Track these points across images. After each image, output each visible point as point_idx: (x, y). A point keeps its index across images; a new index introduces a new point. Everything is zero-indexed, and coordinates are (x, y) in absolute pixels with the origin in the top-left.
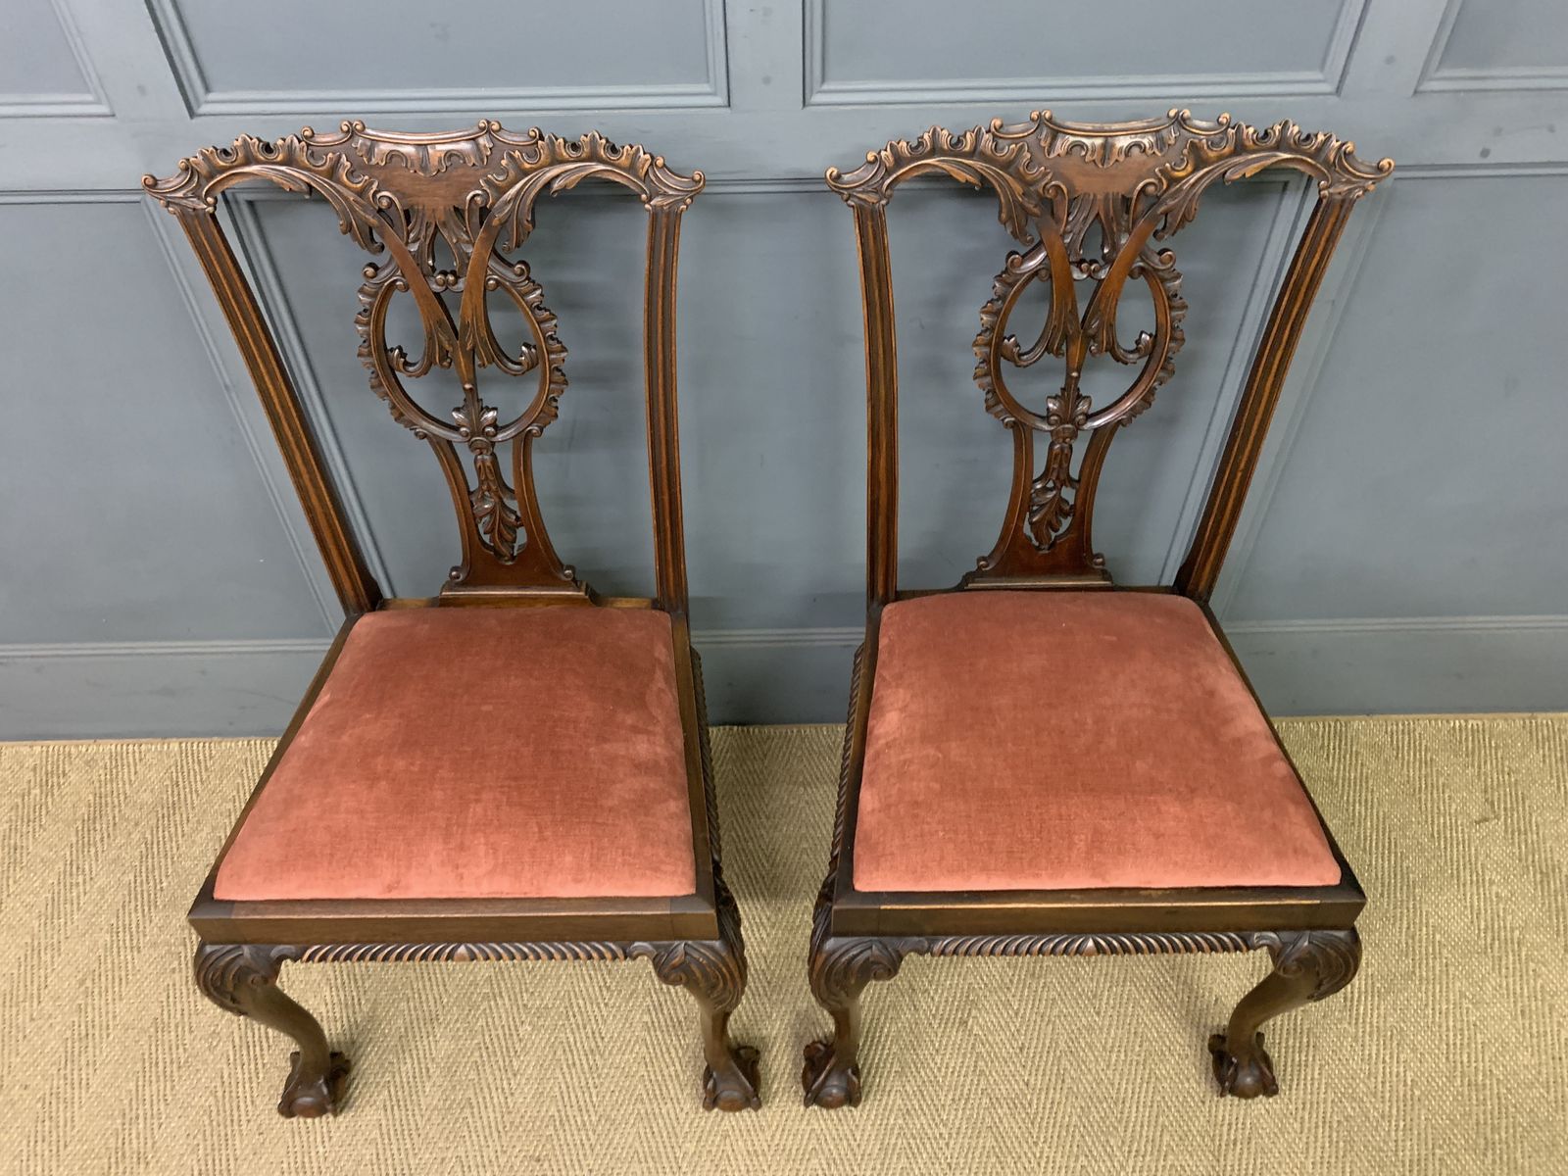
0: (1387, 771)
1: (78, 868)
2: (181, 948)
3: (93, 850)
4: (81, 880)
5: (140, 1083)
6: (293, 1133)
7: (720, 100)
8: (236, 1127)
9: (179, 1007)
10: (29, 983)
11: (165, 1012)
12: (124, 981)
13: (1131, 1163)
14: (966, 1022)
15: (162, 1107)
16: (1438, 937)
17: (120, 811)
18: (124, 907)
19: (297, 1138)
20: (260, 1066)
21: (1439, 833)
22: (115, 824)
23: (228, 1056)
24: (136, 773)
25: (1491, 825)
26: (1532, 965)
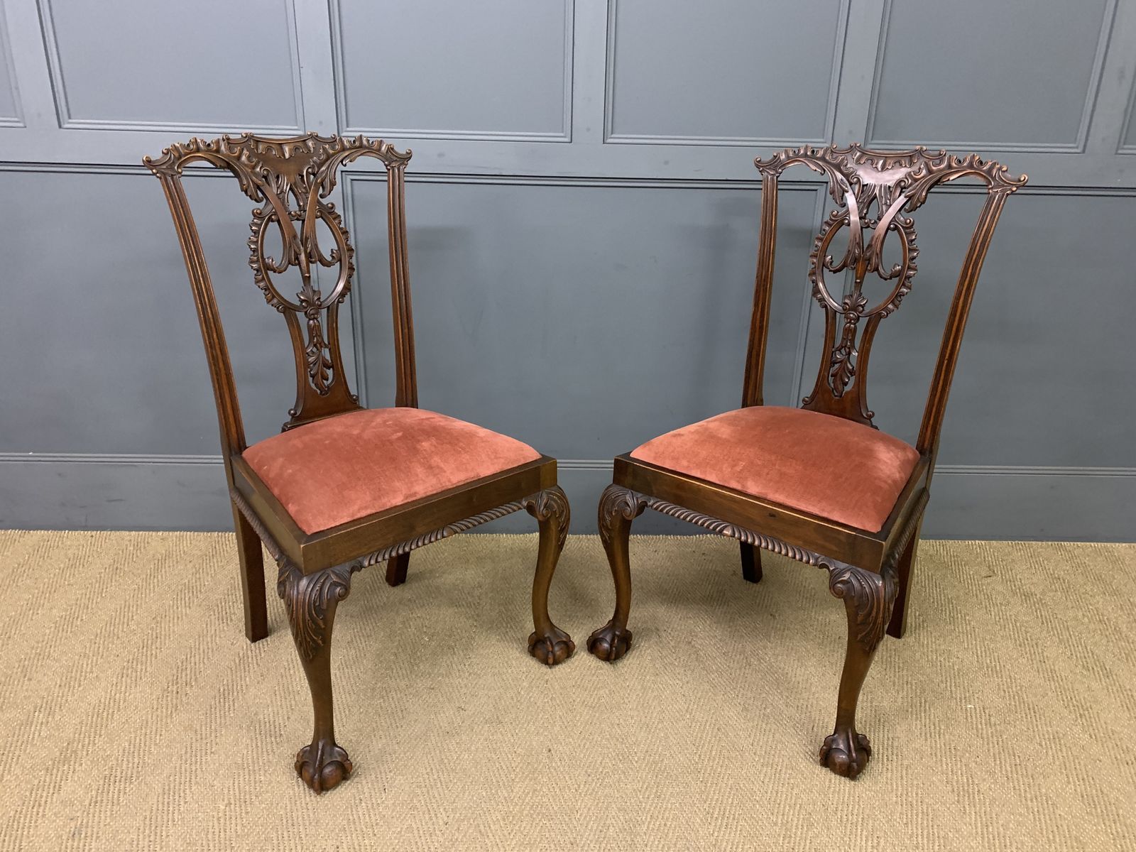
0: (931, 559)
1: (154, 577)
2: (215, 608)
3: (163, 570)
4: (156, 580)
5: (189, 656)
6: (282, 677)
7: (567, 139)
8: (247, 673)
9: (213, 628)
10: (122, 618)
11: (205, 630)
12: (180, 619)
13: (793, 696)
14: (690, 643)
15: (202, 665)
16: (967, 618)
17: (181, 557)
18: (181, 591)
19: (284, 678)
20: (262, 652)
21: (964, 580)
22: (177, 562)
23: (243, 647)
24: (191, 543)
25: (994, 578)
26: (1023, 628)
